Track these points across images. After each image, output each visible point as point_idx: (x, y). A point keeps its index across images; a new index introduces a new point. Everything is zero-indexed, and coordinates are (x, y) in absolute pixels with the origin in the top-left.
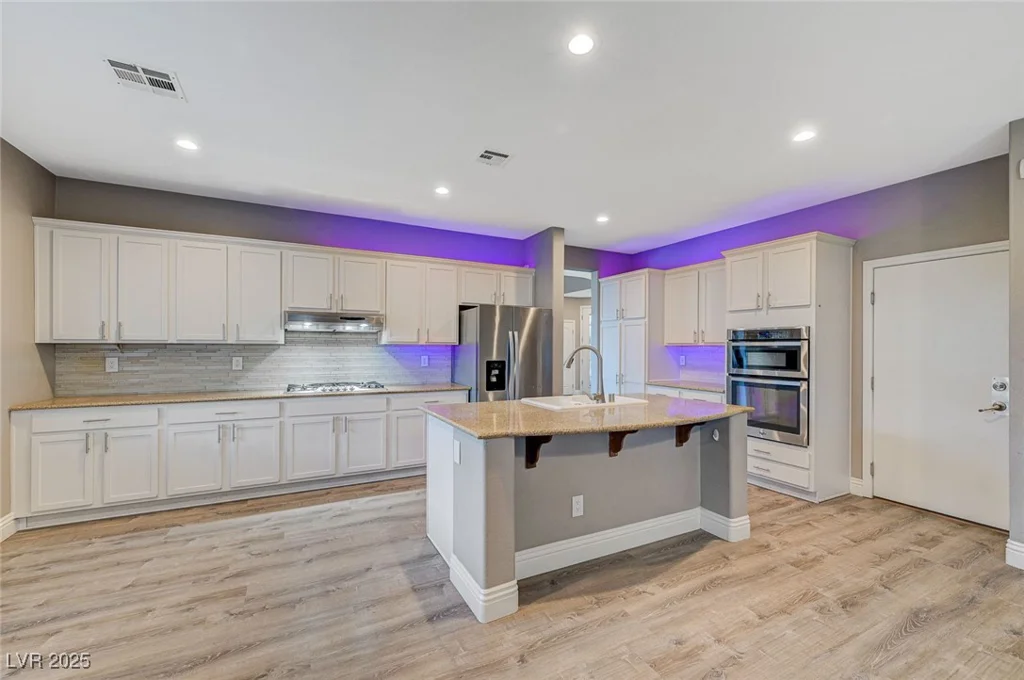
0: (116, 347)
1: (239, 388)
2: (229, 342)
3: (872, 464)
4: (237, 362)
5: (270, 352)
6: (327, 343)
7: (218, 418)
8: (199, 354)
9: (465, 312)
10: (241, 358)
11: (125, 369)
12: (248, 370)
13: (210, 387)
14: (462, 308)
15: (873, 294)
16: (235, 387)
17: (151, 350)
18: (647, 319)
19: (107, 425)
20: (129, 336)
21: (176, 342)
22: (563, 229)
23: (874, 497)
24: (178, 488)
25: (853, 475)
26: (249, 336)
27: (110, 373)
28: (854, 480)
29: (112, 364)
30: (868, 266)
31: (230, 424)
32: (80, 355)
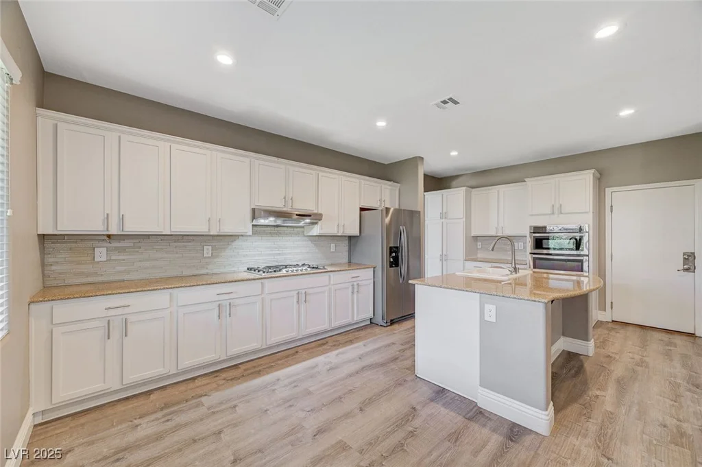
0: (106, 238)
1: (210, 272)
2: (212, 234)
3: (612, 303)
4: (208, 251)
5: (232, 242)
6: (271, 234)
7: (217, 298)
8: (176, 244)
9: (363, 212)
10: (210, 248)
11: (113, 258)
12: (217, 257)
13: (187, 272)
14: (362, 209)
15: (612, 206)
16: (204, 271)
17: (137, 241)
18: (464, 219)
19: (127, 310)
20: (132, 227)
21: (169, 233)
22: (423, 158)
23: (613, 321)
24: (187, 362)
25: (599, 310)
26: (227, 229)
27: (99, 262)
28: (600, 312)
29: (101, 254)
30: (608, 191)
31: (227, 303)
32: (69, 245)
